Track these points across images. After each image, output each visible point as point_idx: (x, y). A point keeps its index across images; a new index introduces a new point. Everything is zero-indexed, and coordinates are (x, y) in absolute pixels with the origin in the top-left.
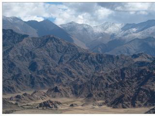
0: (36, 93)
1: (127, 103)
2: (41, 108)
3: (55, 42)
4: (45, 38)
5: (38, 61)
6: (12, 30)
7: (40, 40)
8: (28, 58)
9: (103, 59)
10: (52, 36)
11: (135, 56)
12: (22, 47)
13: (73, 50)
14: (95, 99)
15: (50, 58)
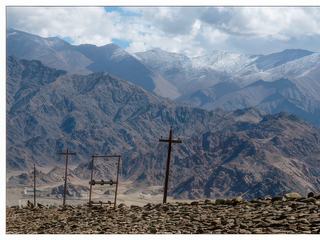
0: (57, 171)
1: (196, 191)
2: (54, 196)
3: (110, 85)
4: (95, 77)
5: (79, 116)
6: (39, 62)
7: (85, 80)
8: (61, 110)
9: (187, 116)
10: (106, 74)
11: (240, 112)
12: (54, 92)
13: (141, 99)
14: (149, 184)
15: (100, 112)
